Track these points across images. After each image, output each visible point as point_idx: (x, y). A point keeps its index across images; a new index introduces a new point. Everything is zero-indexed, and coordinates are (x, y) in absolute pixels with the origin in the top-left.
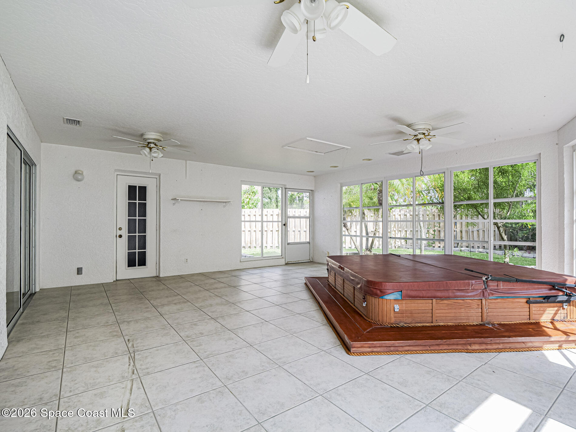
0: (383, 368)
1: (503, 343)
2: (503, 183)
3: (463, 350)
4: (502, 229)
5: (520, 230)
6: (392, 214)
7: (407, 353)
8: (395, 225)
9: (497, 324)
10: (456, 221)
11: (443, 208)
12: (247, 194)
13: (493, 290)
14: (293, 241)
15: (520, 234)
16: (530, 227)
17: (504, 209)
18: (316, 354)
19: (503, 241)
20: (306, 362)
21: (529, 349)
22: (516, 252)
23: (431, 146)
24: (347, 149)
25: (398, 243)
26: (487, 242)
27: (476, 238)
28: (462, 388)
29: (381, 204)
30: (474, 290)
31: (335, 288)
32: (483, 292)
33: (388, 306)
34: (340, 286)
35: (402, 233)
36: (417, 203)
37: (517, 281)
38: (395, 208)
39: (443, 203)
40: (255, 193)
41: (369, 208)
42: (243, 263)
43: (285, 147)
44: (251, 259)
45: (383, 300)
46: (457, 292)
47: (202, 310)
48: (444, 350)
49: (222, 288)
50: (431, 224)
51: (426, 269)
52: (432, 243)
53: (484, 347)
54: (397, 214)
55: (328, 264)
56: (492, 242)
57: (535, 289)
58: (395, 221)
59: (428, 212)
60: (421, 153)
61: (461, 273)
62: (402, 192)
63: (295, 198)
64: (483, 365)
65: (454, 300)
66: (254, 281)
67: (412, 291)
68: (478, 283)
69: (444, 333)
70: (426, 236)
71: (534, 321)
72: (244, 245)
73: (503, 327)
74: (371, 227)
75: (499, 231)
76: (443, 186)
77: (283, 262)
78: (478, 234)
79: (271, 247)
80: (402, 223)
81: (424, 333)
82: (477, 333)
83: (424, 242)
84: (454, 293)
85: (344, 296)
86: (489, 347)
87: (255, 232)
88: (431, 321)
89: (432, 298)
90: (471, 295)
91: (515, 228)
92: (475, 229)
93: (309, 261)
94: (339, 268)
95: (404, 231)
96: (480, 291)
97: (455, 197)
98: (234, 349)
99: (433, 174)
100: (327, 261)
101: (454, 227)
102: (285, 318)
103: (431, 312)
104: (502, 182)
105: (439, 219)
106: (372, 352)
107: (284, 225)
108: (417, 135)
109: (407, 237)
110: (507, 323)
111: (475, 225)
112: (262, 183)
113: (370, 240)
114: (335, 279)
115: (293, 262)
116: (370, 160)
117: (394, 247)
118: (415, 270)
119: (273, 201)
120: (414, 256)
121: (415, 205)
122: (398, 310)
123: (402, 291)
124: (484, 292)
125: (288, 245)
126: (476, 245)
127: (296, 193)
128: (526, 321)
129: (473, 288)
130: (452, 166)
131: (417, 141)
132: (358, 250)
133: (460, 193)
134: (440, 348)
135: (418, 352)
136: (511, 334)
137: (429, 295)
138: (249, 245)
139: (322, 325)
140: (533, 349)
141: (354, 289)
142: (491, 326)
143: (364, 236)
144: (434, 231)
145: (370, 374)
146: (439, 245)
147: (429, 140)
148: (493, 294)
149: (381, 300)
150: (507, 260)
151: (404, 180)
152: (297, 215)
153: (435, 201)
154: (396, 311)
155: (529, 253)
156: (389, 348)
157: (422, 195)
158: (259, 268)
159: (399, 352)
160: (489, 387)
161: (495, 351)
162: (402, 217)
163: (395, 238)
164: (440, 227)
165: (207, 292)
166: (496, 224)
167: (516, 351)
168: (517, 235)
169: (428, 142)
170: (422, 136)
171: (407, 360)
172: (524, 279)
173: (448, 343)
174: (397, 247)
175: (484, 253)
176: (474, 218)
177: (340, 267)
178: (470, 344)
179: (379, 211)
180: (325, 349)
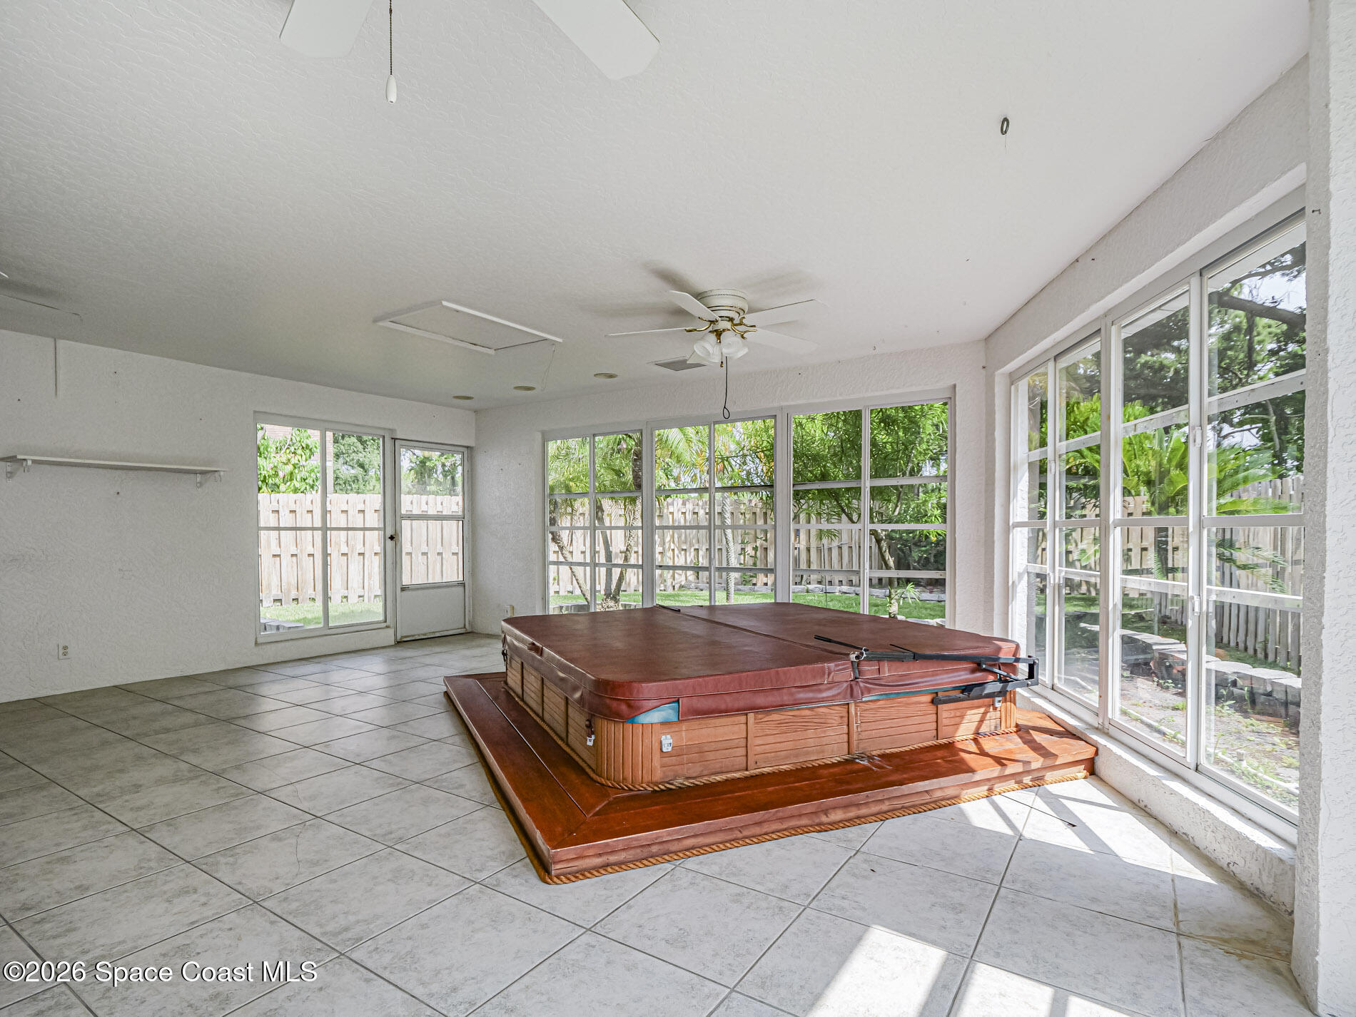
0: (630, 907)
1: (889, 799)
2: (888, 446)
3: (811, 826)
4: (884, 544)
5: (915, 544)
6: (665, 511)
7: (690, 854)
8: (673, 537)
9: (879, 756)
10: (797, 527)
11: (771, 497)
12: (288, 451)
13: (870, 681)
14: (419, 579)
15: (916, 555)
16: (933, 539)
17: (889, 501)
18: (457, 896)
19: (887, 569)
20: (424, 926)
21: (937, 804)
22: (911, 591)
23: (745, 351)
24: (553, 343)
25: (681, 577)
26: (858, 572)
27: (836, 566)
28: (810, 926)
29: (639, 486)
30: (833, 684)
31: (522, 700)
32: (851, 686)
33: (646, 741)
34: (533, 695)
35: (688, 554)
36: (718, 485)
37: (916, 657)
38: (674, 496)
39: (772, 486)
40: (311, 450)
41: (612, 494)
42: (264, 647)
43: (381, 324)
44: (296, 635)
45: (635, 726)
46: (799, 692)
47: (99, 806)
48: (772, 833)
49: (184, 727)
50: (748, 534)
51: (736, 639)
52: (751, 577)
53: (852, 813)
54: (679, 510)
55: (505, 637)
56: (867, 573)
57: (947, 672)
58: (674, 528)
59: (742, 506)
60: (724, 365)
61: (807, 646)
62: (687, 457)
63: (433, 468)
64: (851, 857)
65: (794, 710)
66: (296, 697)
67: (702, 699)
68: (841, 667)
69: (771, 793)
70: (739, 559)
71: (944, 741)
72: (278, 595)
73: (890, 761)
74: (618, 541)
75: (880, 548)
76: (772, 447)
77: (388, 637)
78: (841, 555)
79: (360, 597)
80: (688, 531)
81: (729, 798)
82: (840, 782)
83: (734, 576)
84: (792, 694)
85: (543, 721)
86: (864, 811)
87: (312, 558)
88: (745, 765)
89: (744, 710)
90: (827, 697)
91: (907, 541)
92: (835, 544)
93: (463, 631)
94: (530, 649)
95: (692, 550)
96: (845, 685)
97: (797, 473)
98: (193, 923)
99: (753, 419)
100: (503, 632)
101: (795, 540)
102: (376, 801)
103: (744, 745)
104: (885, 443)
105: (766, 522)
106: (605, 866)
107: (392, 538)
108: (717, 321)
109: (700, 565)
110: (896, 750)
111: (835, 535)
112: (324, 421)
113: (616, 572)
114: (523, 677)
115: (417, 637)
116: (611, 376)
117: (671, 588)
118: (714, 643)
119: (372, 473)
120: (712, 608)
121: (713, 490)
122: (670, 749)
123: (678, 701)
124: (854, 686)
125: (404, 592)
126: (836, 579)
127: (435, 455)
128: (930, 743)
129: (830, 679)
130: (792, 403)
131: (716, 335)
132: (586, 599)
133: (805, 466)
134: (764, 830)
135: (714, 847)
136: (905, 776)
137: (741, 704)
138: (294, 594)
139: (481, 806)
140: (943, 803)
141: (567, 703)
142: (865, 763)
143: (602, 565)
144: (755, 549)
145: (598, 929)
146: (765, 580)
147: (742, 337)
148: (869, 691)
149: (629, 726)
150: (894, 609)
151: (690, 431)
152: (431, 512)
153: (757, 481)
154: (664, 750)
155: (931, 592)
156: (645, 850)
157: (730, 469)
158: (316, 660)
159: (671, 855)
160: (864, 909)
161: (873, 818)
162: (689, 516)
163: (674, 568)
164: (766, 540)
165: (132, 744)
166: (874, 533)
167: (914, 813)
168: (910, 555)
169: (738, 339)
170: (728, 325)
171: (691, 875)
172: (928, 652)
173: (780, 814)
174: (677, 587)
175: (851, 595)
176: (833, 521)
177: (533, 647)
178: (826, 812)
179: (635, 503)
180: (481, 876)
